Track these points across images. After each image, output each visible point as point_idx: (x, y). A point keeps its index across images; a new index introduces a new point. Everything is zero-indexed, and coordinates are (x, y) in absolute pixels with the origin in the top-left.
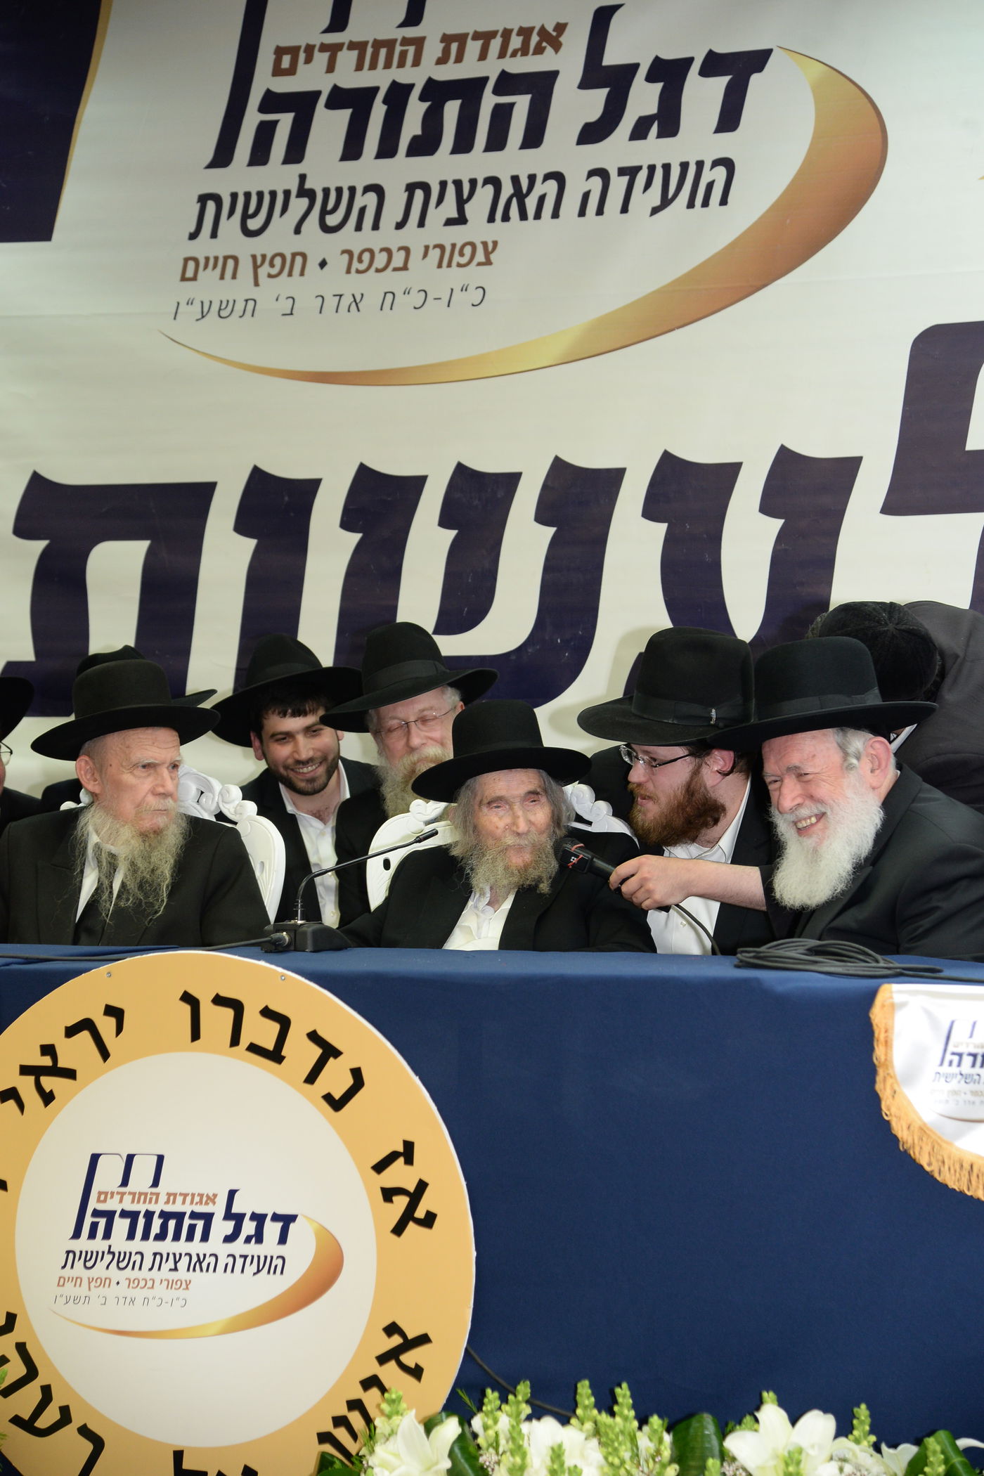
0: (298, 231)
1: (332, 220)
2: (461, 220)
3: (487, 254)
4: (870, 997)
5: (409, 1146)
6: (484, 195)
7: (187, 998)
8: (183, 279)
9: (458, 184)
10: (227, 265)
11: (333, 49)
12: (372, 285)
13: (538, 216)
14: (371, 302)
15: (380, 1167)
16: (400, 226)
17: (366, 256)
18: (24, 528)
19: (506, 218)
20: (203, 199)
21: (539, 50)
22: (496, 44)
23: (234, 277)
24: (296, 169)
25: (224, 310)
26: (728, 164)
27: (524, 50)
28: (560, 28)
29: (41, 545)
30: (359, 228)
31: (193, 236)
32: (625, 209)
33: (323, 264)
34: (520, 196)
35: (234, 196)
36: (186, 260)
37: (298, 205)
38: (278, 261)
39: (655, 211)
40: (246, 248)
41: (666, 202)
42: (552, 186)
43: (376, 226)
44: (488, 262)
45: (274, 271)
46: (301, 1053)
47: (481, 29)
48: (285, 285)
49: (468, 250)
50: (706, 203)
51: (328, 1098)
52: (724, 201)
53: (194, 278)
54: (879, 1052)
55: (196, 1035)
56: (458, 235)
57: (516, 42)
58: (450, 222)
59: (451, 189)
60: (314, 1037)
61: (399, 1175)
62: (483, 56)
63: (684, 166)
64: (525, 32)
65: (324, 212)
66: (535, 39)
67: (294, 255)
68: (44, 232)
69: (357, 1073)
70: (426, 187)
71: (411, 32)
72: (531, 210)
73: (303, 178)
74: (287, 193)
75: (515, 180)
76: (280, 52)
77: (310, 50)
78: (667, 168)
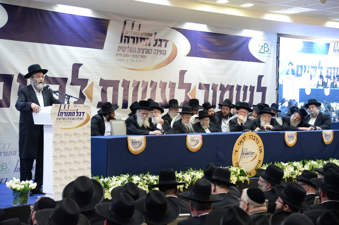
0: (128, 52)
1: (131, 51)
2: (143, 53)
3: (146, 57)
4: (285, 133)
5: (261, 146)
6: (145, 50)
7: (250, 135)
8: (116, 56)
9: (143, 49)
10: (121, 55)
11: (131, 32)
12: (135, 59)
13: (150, 54)
14: (135, 61)
15: (259, 148)
16: (138, 53)
17: (134, 55)
18: (100, 85)
19: (147, 53)
20: (119, 47)
21: (150, 36)
22: (146, 34)
23: (121, 56)
24: (128, 45)
25: (121, 60)
26: (165, 51)
27: (149, 36)
28: (152, 34)
29: (102, 87)
30: (134, 52)
31: (118, 51)
32: (157, 54)
33: (130, 56)
34: (148, 51)
35: (122, 47)
36: (117, 54)
37: (128, 49)
38: (126, 55)
39: (160, 55)
40: (123, 53)
41: (161, 54)
42: (151, 50)
43: (135, 52)
44: (146, 58)
45: (125, 56)
46: (256, 139)
47: (145, 32)
48: (126, 58)
49: (144, 56)
50: (164, 55)
51: (257, 143)
52: (165, 55)
53: (118, 56)
54: (285, 136)
55: (250, 138)
56: (143, 54)
57: (148, 35)
58: (142, 53)
59: (142, 49)
60: (257, 138)
61: (260, 149)
62: (145, 35)
63: (162, 50)
64: (149, 34)
65: (130, 50)
66: (150, 35)
67: (127, 54)
68: (102, 49)
69: (259, 141)
70: (140, 49)
71: (139, 31)
72: (149, 53)
73: (129, 46)
74: (127, 47)
75: (148, 49)
76: (126, 31)
77: (129, 31)
78: (161, 50)
